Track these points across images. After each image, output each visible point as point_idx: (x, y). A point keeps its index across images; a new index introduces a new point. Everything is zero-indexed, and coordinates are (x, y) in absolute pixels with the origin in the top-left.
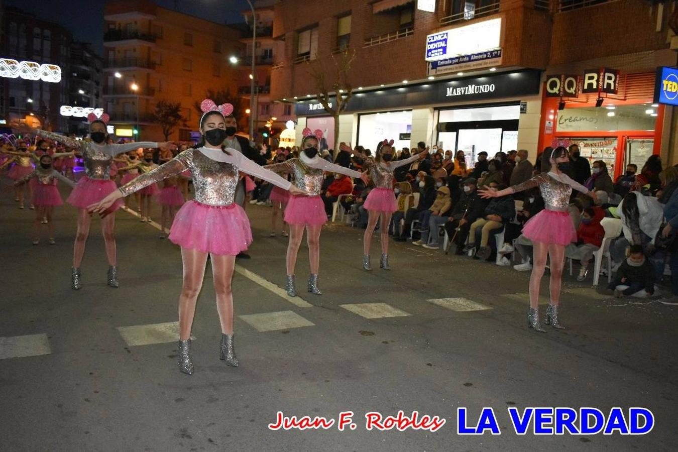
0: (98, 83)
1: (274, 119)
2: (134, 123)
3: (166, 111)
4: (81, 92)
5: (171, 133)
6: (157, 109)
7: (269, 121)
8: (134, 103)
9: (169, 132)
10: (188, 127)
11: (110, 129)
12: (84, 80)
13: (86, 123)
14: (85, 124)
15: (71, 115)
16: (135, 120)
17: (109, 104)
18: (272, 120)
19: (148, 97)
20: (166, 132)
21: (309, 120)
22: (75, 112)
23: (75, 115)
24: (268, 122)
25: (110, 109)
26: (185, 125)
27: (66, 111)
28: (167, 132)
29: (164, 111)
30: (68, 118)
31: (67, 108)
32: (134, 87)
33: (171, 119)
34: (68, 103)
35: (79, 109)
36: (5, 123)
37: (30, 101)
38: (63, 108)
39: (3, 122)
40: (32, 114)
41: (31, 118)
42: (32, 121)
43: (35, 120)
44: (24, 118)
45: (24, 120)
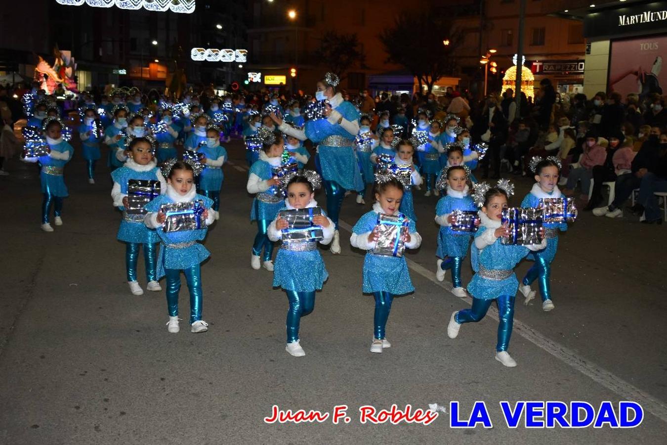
0: (235, 17)
1: (493, 51)
3: (337, 46)
4: (219, 27)
6: (324, 45)
7: (485, 55)
8: (287, 39)
11: (255, 77)
12: (219, 14)
13: (221, 70)
14: (220, 71)
15: (203, 60)
17: (255, 42)
18: (490, 53)
19: (306, 29)
21: (614, 44)
22: (209, 56)
23: (210, 59)
24: (483, 57)
25: (256, 49)
26: (364, 67)
27: (198, 55)
29: (333, 47)
31: (199, 50)
32: (292, 15)
33: (344, 58)
34: (200, 44)
35: (213, 51)
36: (125, 73)
37: (155, 43)
38: (194, 51)
39: (123, 72)
40: (157, 61)
41: (156, 65)
42: (157, 69)
43: (160, 68)
44: (148, 66)
45: (148, 68)
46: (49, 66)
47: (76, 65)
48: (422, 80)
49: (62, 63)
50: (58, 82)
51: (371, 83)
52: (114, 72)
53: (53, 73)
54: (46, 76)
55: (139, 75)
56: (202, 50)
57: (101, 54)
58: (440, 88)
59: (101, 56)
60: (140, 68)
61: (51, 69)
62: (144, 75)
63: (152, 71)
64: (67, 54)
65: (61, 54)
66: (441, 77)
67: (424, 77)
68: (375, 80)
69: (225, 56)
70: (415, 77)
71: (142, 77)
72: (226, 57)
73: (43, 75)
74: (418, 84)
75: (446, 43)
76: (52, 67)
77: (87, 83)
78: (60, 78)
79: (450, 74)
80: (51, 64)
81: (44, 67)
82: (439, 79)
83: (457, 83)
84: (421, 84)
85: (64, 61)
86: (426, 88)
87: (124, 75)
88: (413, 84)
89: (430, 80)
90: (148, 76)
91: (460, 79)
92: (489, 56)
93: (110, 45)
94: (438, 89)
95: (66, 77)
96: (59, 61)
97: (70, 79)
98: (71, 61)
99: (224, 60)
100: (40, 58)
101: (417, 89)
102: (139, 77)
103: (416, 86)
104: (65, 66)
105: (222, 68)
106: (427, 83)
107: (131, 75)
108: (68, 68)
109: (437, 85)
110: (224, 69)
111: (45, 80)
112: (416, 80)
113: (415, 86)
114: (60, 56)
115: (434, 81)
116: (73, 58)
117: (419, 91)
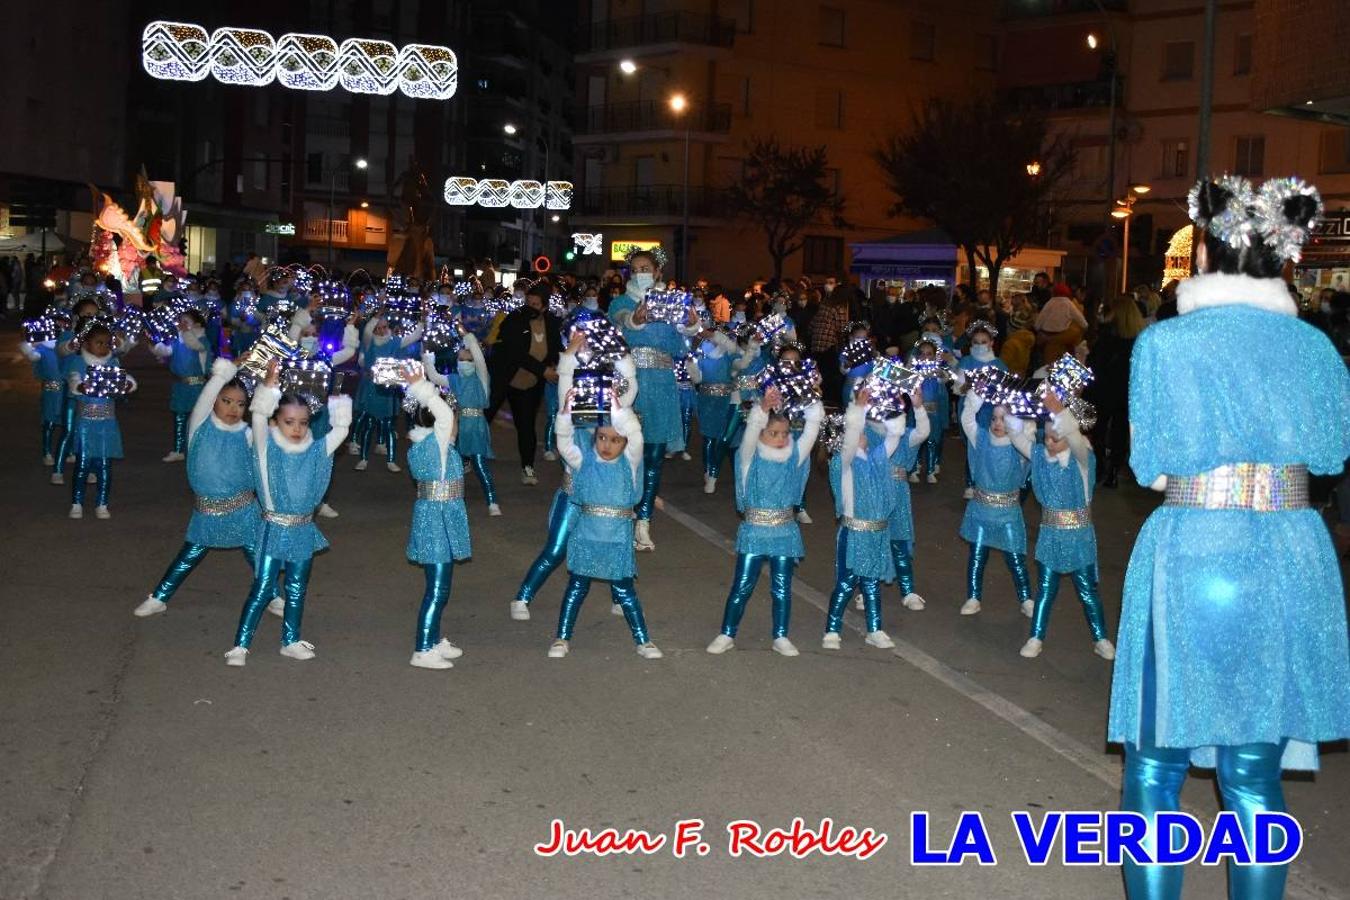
0: (545, 107)
1: (1141, 190)
2: (666, 220)
3: (779, 176)
4: (510, 129)
5: (792, 251)
6: (750, 172)
7: (1122, 199)
8: (665, 158)
9: (787, 245)
10: (852, 227)
11: (592, 244)
12: (509, 100)
13: (512, 226)
14: (509, 230)
15: (471, 203)
16: (673, 209)
17: (591, 164)
18: (1135, 194)
19: (708, 137)
20: (775, 248)
22: (486, 195)
23: (487, 203)
24: (1119, 202)
25: (593, 180)
26: (841, 223)
27: (458, 193)
28: (781, 246)
29: (771, 178)
30: (464, 211)
31: (462, 183)
32: (678, 103)
33: (796, 203)
34: (464, 169)
35: (494, 185)
36: (293, 232)
37: (362, 164)
38: (451, 183)
39: (289, 230)
40: (365, 205)
41: (363, 215)
42: (366, 225)
43: (372, 222)
44: (345, 218)
45: (343, 222)
46: (125, 217)
47: (185, 213)
48: (975, 256)
49: (154, 210)
50: (144, 252)
51: (860, 261)
52: (268, 231)
53: (133, 231)
54: (118, 239)
55: (327, 238)
56: (468, 182)
57: (240, 189)
58: (1018, 274)
59: (241, 194)
60: (328, 221)
61: (129, 223)
62: (336, 238)
63: (354, 229)
64: (166, 190)
65: (153, 189)
66: (1020, 248)
67: (981, 249)
68: (868, 253)
69: (519, 195)
70: (959, 247)
71: (330, 242)
72: (524, 198)
73: (111, 236)
74: (967, 264)
75: (1033, 169)
76: (131, 218)
77: (206, 256)
78: (149, 242)
79: (1041, 242)
80: (131, 212)
81: (113, 219)
82: (1014, 254)
83: (1057, 263)
84: (972, 264)
85: (160, 205)
86: (984, 272)
87: (289, 236)
88: (955, 263)
89: (994, 256)
90: (344, 239)
91: (1065, 253)
92: (1133, 199)
93: (260, 169)
94: (1013, 276)
95: (162, 241)
96: (148, 205)
97: (171, 244)
98: (174, 207)
99: (517, 204)
100: (107, 197)
101: (962, 276)
102: (325, 241)
103: (962, 268)
104: (160, 216)
105: (514, 222)
106: (987, 262)
107: (309, 237)
108: (167, 220)
109: (1012, 266)
110: (518, 225)
111: (115, 247)
112: (962, 255)
113: (958, 270)
114: (150, 195)
115: (1004, 256)
116: (179, 199)
117: (967, 281)
